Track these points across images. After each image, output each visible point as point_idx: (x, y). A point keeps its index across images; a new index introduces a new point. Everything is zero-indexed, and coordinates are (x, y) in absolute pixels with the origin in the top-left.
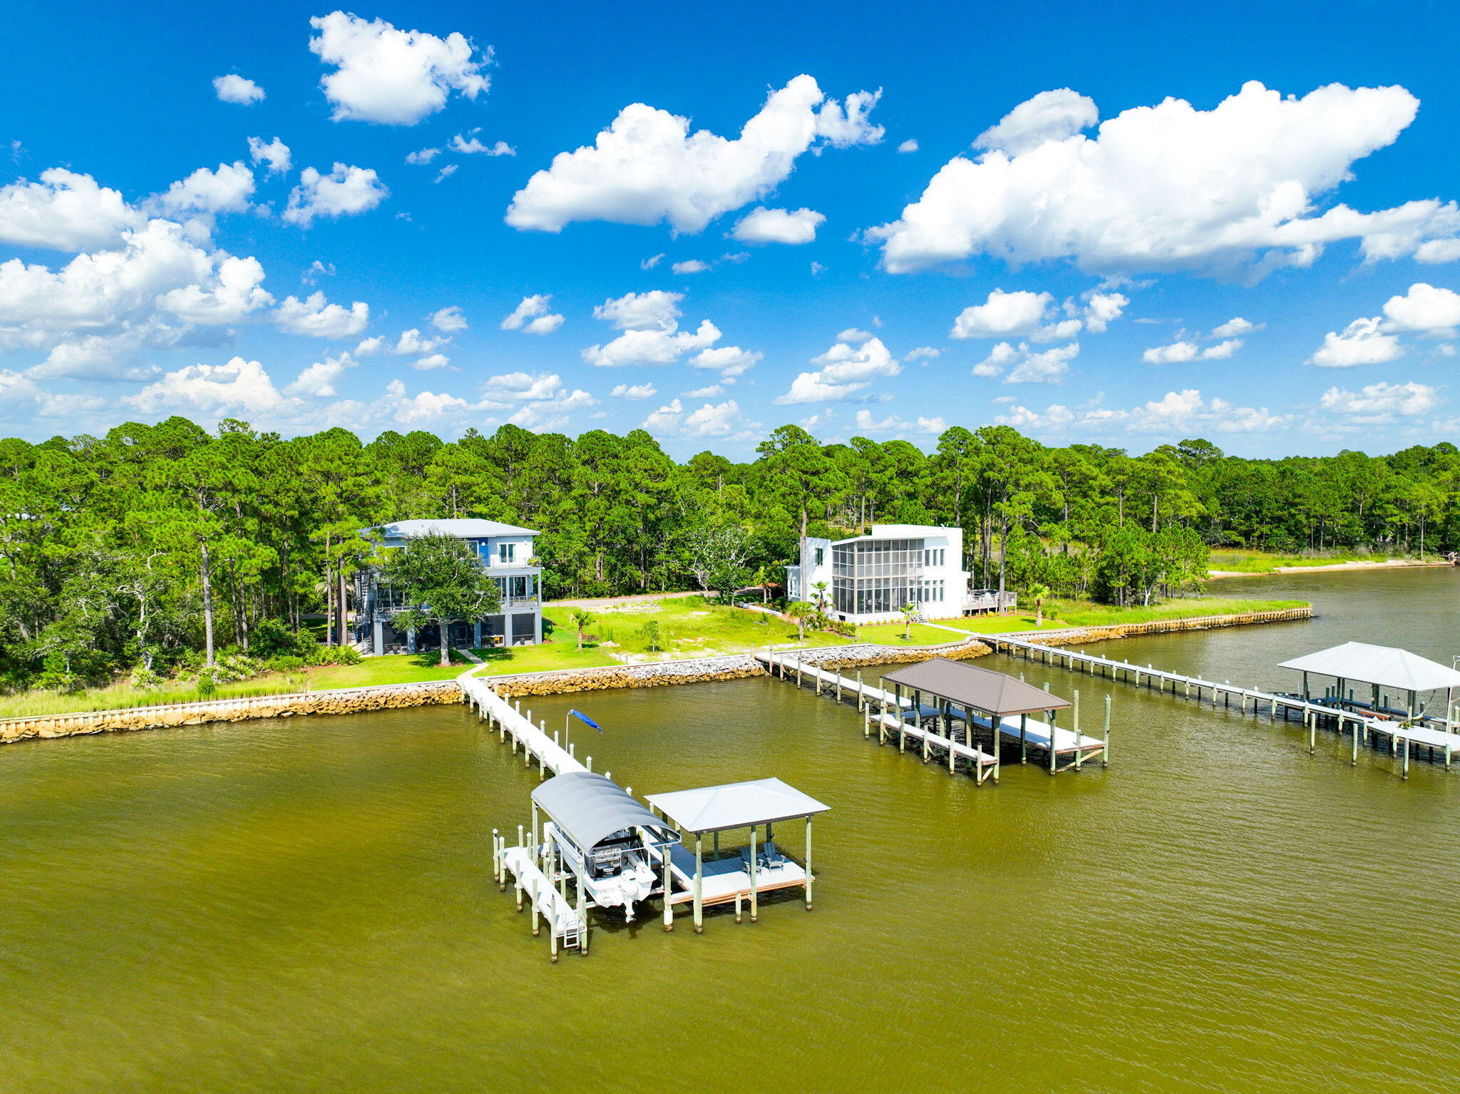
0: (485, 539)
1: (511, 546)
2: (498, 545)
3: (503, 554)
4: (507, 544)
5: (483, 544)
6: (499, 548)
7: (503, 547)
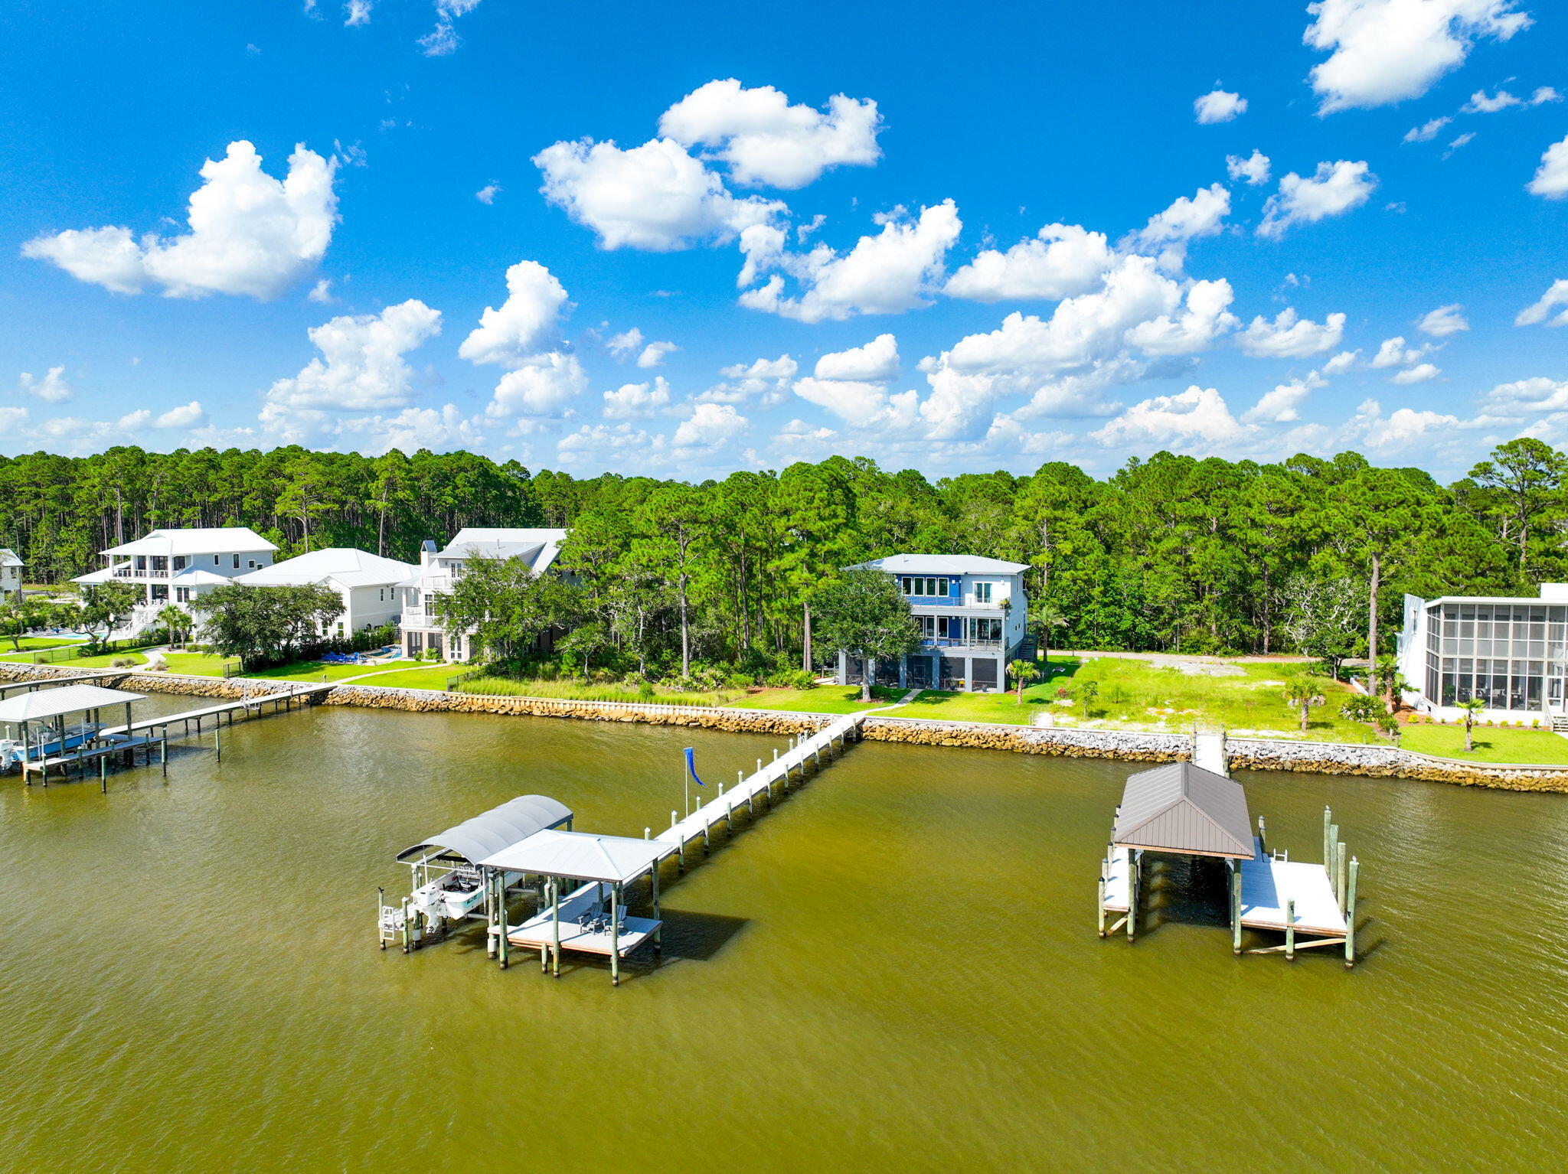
0: (957, 577)
1: (988, 586)
2: (974, 583)
3: (979, 595)
4: (983, 583)
5: (953, 582)
6: (975, 587)
7: (979, 585)
